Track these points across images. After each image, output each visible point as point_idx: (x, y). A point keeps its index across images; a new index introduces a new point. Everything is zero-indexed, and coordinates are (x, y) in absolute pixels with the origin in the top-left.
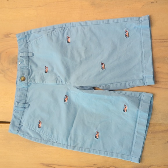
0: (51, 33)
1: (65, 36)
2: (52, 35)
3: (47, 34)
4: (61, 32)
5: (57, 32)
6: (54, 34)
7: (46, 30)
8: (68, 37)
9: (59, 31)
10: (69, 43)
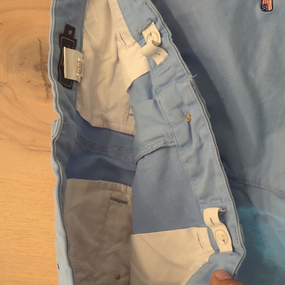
10: (269, 12)
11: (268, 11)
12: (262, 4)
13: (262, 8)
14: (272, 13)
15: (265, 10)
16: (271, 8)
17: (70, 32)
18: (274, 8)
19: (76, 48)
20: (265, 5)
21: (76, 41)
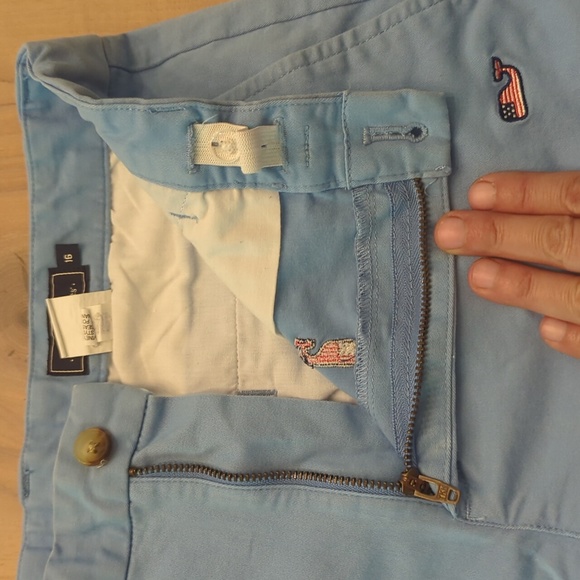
0: (335, 45)
1: (475, 58)
2: (344, 59)
3: (306, 58)
4: (425, 22)
5: (393, 33)
6: (366, 56)
7: (285, 21)
8: (500, 71)
9: (412, 23)
10: (520, 122)
11: (517, 119)
12: (501, 104)
13: (502, 115)
14: (528, 122)
15: (510, 119)
16: (524, 111)
17: (68, 258)
18: (529, 109)
19: (91, 289)
20: (508, 105)
21: (86, 269)
